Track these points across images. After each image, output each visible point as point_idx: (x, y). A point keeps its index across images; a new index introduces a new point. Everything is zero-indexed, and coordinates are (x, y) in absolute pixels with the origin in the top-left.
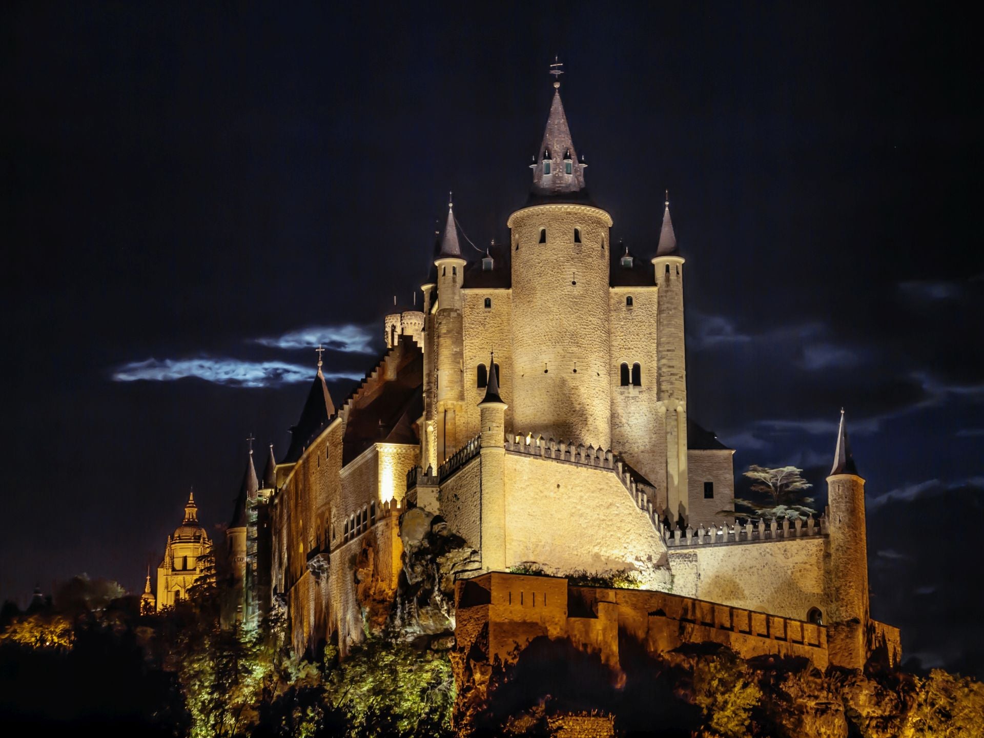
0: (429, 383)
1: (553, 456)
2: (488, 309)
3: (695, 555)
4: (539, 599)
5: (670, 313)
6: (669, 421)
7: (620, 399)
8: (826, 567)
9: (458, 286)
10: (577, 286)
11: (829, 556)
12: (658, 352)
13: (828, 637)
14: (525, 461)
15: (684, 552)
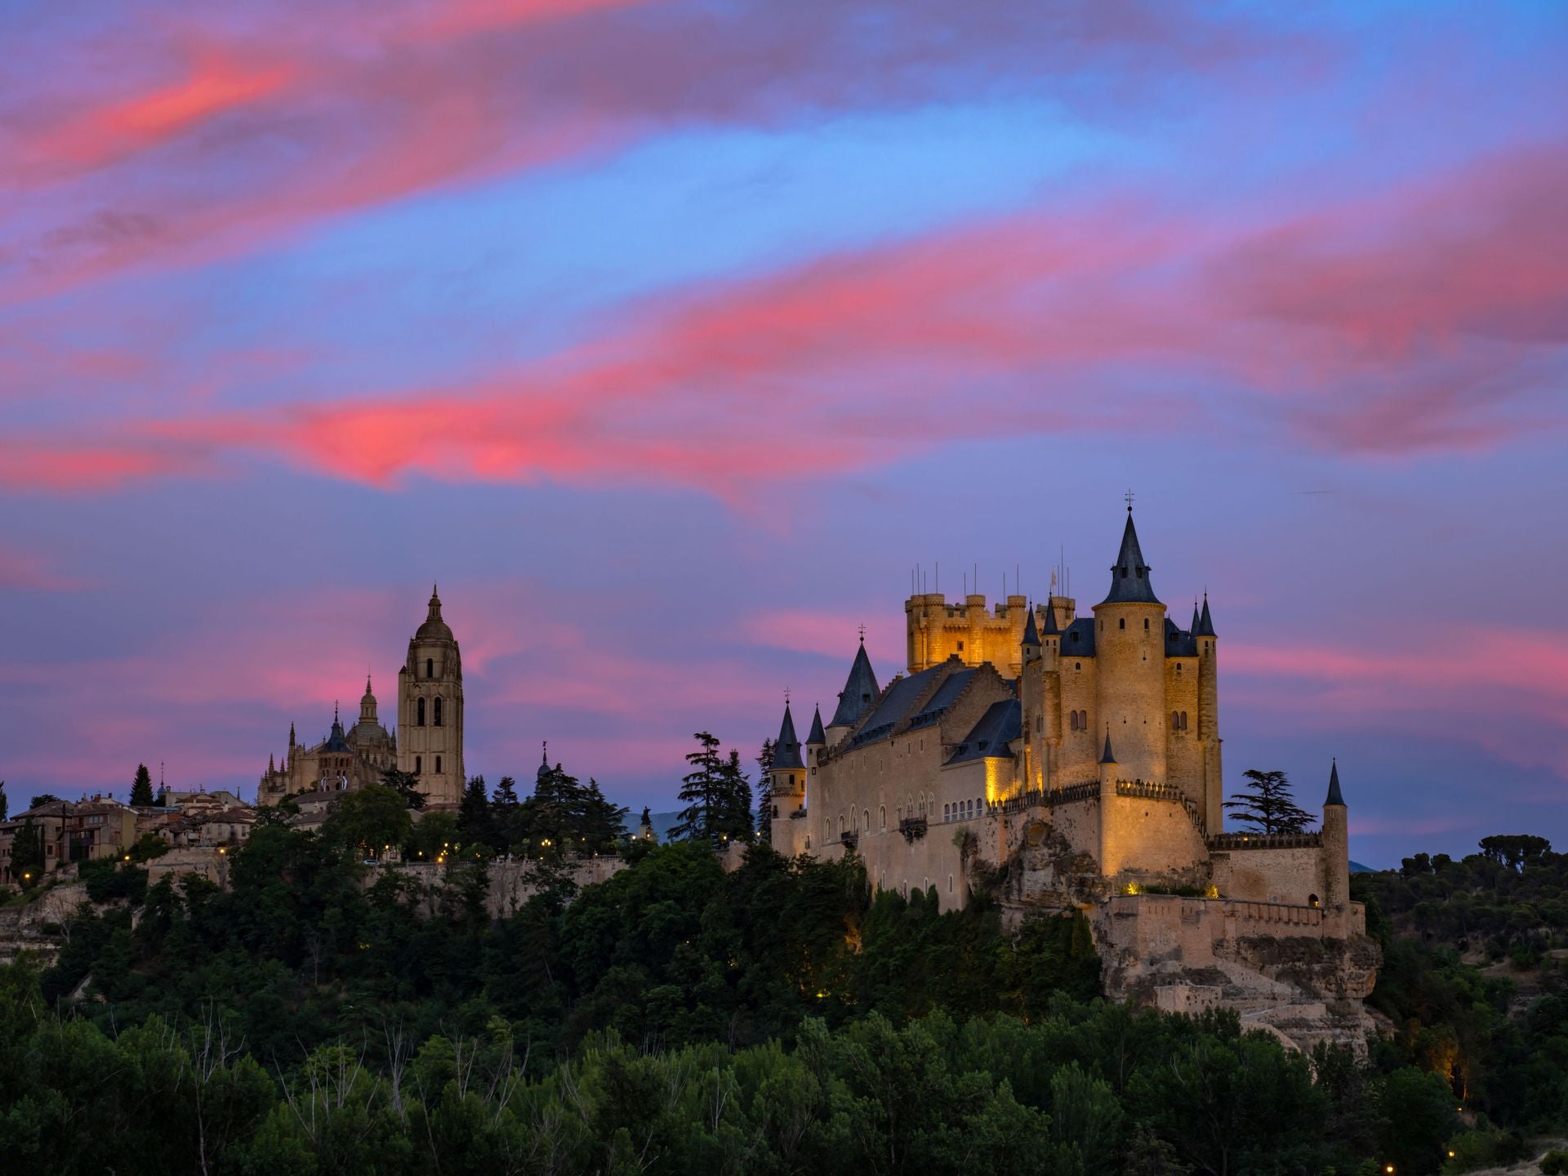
0: (1027, 717)
1: (1144, 794)
2: (1078, 671)
3: (1229, 854)
4: (1166, 910)
5: (1209, 677)
6: (1207, 755)
7: (1172, 738)
8: (1323, 867)
9: (1058, 654)
10: (1147, 661)
11: (1323, 860)
12: (1199, 705)
13: (1324, 916)
14: (1128, 800)
15: (1220, 852)
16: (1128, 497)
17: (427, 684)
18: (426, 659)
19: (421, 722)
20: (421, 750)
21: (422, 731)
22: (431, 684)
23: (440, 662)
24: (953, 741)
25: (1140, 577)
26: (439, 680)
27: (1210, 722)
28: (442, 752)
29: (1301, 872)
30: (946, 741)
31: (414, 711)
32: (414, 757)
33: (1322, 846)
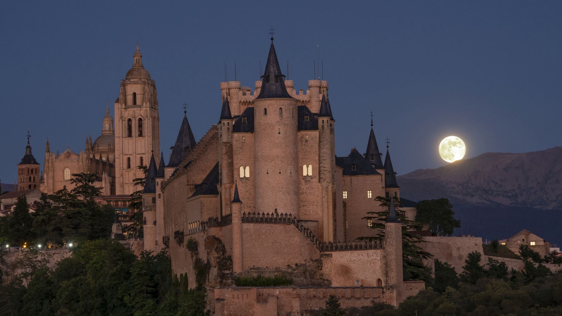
2: (244, 141)
3: (332, 254)
4: (245, 296)
5: (324, 142)
6: (324, 191)
7: (303, 181)
8: (383, 262)
9: (230, 131)
10: (281, 134)
11: (385, 257)
12: (319, 160)
13: (383, 292)
14: (252, 225)
15: (327, 253)
16: (271, 32)
17: (133, 109)
18: (132, 93)
19: (130, 135)
20: (130, 153)
21: (130, 141)
22: (135, 109)
23: (141, 94)
24: (195, 183)
25: (277, 82)
26: (140, 107)
27: (325, 171)
28: (144, 154)
29: (372, 265)
30: (191, 183)
31: (125, 127)
32: (125, 158)
33: (384, 248)
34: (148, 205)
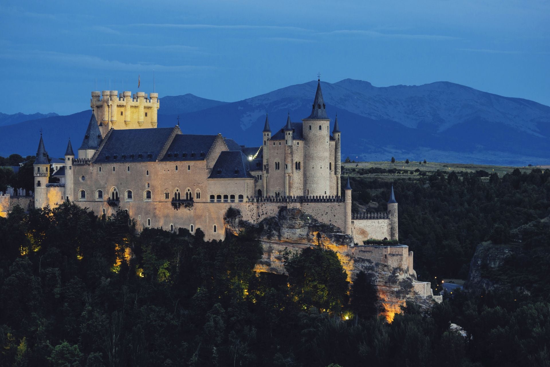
2: (298, 145)
3: (353, 221)
6: (338, 180)
8: (390, 227)
9: (292, 139)
10: (328, 143)
11: (390, 224)
12: (335, 160)
29: (381, 229)
30: (208, 167)
33: (389, 218)
34: (43, 172)
